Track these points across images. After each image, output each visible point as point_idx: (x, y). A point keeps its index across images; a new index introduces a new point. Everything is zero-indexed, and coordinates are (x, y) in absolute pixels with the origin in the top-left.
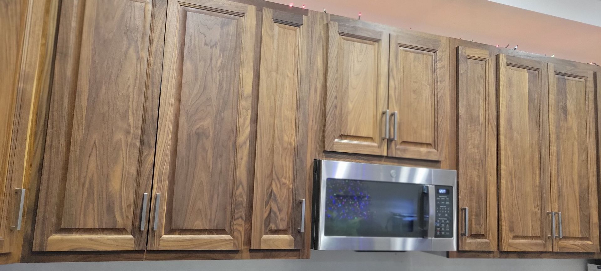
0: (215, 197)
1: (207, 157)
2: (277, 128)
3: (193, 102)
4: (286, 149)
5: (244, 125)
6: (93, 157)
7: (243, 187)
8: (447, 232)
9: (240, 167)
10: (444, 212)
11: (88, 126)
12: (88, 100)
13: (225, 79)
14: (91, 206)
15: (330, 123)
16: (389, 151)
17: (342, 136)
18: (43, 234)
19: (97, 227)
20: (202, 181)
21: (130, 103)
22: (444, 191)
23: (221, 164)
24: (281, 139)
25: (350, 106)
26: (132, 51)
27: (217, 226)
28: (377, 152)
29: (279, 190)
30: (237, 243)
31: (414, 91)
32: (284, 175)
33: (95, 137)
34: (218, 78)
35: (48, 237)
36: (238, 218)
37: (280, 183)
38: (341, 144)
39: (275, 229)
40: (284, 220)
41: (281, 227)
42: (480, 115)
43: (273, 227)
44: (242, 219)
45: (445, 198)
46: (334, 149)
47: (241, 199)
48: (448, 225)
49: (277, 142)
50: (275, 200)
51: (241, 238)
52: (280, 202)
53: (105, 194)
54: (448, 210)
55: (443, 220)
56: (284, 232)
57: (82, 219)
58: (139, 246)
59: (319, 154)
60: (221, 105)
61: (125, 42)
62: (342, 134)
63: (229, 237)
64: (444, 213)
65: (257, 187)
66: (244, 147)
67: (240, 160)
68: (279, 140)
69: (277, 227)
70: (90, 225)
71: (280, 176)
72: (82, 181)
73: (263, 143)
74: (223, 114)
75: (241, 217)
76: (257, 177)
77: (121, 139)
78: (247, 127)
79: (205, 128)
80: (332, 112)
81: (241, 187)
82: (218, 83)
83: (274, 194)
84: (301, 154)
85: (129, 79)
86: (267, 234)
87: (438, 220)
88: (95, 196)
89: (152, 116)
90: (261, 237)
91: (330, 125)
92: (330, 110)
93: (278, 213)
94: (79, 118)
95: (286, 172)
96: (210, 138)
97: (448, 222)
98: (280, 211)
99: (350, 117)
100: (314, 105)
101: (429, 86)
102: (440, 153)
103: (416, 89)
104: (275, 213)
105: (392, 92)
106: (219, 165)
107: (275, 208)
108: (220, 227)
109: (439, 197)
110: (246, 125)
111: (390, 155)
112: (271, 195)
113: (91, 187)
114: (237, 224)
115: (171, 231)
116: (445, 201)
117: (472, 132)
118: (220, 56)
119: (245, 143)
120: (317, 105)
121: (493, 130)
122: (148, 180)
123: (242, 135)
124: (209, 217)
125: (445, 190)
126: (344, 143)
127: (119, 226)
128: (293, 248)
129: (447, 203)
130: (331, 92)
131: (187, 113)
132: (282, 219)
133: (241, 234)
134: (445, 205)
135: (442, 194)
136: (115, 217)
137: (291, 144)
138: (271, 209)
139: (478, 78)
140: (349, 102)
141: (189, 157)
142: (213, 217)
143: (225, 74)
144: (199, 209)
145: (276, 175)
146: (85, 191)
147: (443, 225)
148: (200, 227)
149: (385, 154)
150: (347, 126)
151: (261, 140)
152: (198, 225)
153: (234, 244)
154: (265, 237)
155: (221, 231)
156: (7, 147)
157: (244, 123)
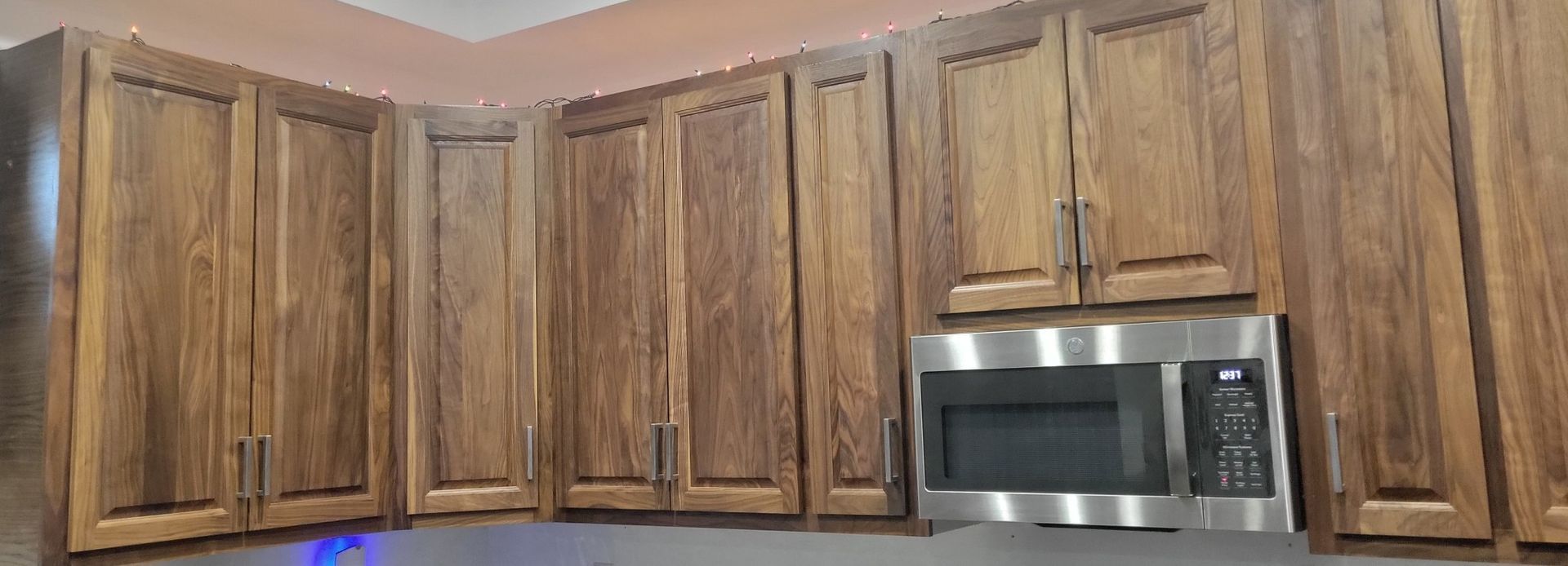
0: (750, 424)
1: (733, 357)
2: (837, 287)
3: (707, 270)
4: (856, 324)
5: (781, 293)
6: (601, 377)
7: (788, 401)
8: (1256, 480)
9: (782, 369)
10: (1240, 429)
11: (592, 334)
12: (589, 297)
13: (747, 218)
14: (605, 444)
15: (939, 257)
16: (1086, 291)
17: (968, 279)
18: (564, 485)
19: (613, 475)
20: (729, 399)
21: (633, 290)
22: (1236, 374)
23: (754, 366)
24: (845, 307)
25: (980, 208)
26: (628, 213)
27: (756, 473)
28: (1054, 300)
29: (851, 403)
30: (788, 501)
31: (1143, 132)
32: (857, 375)
33: (601, 347)
34: (737, 219)
35: (569, 488)
36: (786, 459)
37: (851, 391)
38: (966, 297)
39: (850, 476)
40: (866, 461)
41: (860, 474)
42: (1383, 136)
43: (846, 473)
44: (793, 459)
45: (1241, 393)
46: (950, 308)
47: (789, 425)
48: (1254, 464)
49: (839, 314)
50: (845, 423)
51: (794, 493)
52: (854, 426)
53: (617, 427)
54: (1253, 424)
55: (1239, 450)
56: (868, 482)
57: (598, 465)
58: (661, 504)
59: (929, 322)
60: (745, 266)
61: (620, 201)
62: (966, 273)
63: (777, 491)
64: (1241, 432)
65: (812, 401)
66: (784, 330)
67: (781, 355)
68: (842, 309)
69: (853, 473)
70: (606, 474)
71: (850, 378)
72: (593, 408)
73: (814, 318)
74: (748, 280)
75: (791, 456)
76: (810, 385)
77: (627, 346)
78: (787, 295)
79: (727, 308)
80: (940, 231)
81: (786, 403)
82: (738, 229)
83: (842, 411)
84: (886, 329)
85: (628, 255)
86: (839, 486)
87: (1222, 450)
88: (608, 430)
89: (659, 304)
90: (827, 491)
91: (937, 260)
92: (934, 229)
93: (852, 447)
94: (583, 324)
95: (860, 367)
96: (735, 324)
97: (1254, 454)
98: (856, 443)
99: (980, 236)
100: (910, 225)
101: (1186, 108)
102: (1237, 274)
103: (1149, 125)
104: (847, 448)
105: (1081, 152)
106: (751, 367)
107: (846, 437)
108: (762, 475)
109: (1220, 392)
110: (785, 292)
111: (1088, 301)
112: (837, 416)
113: (603, 419)
114: (787, 469)
115: (699, 481)
116: (1241, 398)
117: (1352, 195)
118: (737, 183)
119: (785, 323)
120: (917, 222)
121: (1439, 172)
122: (662, 403)
123: (780, 311)
124: (744, 458)
125: (1239, 372)
126: (972, 293)
127: (637, 474)
128: (885, 513)
129: (1248, 404)
130: (934, 192)
131: (701, 289)
132: (861, 459)
133: (793, 485)
134: (1241, 409)
135: (1229, 383)
136: (630, 461)
137: (865, 312)
138: (840, 441)
139: (1363, 31)
140: (976, 203)
141: (709, 361)
142: (750, 457)
143: (747, 211)
144: (730, 445)
145: (843, 375)
146: (598, 425)
147: (1239, 464)
148: (734, 475)
149: (1075, 300)
150: (975, 256)
151: (811, 315)
152: (731, 471)
153: (785, 504)
154: (835, 491)
155: (765, 481)
156: (511, 375)
157: (781, 289)
